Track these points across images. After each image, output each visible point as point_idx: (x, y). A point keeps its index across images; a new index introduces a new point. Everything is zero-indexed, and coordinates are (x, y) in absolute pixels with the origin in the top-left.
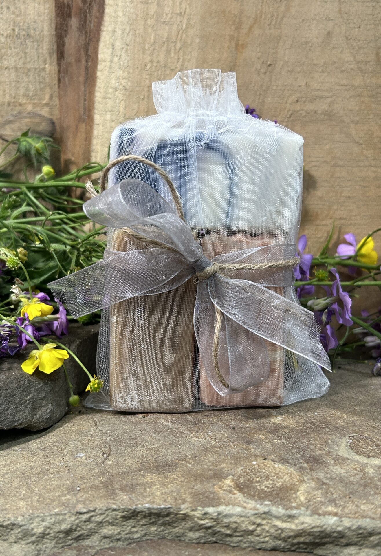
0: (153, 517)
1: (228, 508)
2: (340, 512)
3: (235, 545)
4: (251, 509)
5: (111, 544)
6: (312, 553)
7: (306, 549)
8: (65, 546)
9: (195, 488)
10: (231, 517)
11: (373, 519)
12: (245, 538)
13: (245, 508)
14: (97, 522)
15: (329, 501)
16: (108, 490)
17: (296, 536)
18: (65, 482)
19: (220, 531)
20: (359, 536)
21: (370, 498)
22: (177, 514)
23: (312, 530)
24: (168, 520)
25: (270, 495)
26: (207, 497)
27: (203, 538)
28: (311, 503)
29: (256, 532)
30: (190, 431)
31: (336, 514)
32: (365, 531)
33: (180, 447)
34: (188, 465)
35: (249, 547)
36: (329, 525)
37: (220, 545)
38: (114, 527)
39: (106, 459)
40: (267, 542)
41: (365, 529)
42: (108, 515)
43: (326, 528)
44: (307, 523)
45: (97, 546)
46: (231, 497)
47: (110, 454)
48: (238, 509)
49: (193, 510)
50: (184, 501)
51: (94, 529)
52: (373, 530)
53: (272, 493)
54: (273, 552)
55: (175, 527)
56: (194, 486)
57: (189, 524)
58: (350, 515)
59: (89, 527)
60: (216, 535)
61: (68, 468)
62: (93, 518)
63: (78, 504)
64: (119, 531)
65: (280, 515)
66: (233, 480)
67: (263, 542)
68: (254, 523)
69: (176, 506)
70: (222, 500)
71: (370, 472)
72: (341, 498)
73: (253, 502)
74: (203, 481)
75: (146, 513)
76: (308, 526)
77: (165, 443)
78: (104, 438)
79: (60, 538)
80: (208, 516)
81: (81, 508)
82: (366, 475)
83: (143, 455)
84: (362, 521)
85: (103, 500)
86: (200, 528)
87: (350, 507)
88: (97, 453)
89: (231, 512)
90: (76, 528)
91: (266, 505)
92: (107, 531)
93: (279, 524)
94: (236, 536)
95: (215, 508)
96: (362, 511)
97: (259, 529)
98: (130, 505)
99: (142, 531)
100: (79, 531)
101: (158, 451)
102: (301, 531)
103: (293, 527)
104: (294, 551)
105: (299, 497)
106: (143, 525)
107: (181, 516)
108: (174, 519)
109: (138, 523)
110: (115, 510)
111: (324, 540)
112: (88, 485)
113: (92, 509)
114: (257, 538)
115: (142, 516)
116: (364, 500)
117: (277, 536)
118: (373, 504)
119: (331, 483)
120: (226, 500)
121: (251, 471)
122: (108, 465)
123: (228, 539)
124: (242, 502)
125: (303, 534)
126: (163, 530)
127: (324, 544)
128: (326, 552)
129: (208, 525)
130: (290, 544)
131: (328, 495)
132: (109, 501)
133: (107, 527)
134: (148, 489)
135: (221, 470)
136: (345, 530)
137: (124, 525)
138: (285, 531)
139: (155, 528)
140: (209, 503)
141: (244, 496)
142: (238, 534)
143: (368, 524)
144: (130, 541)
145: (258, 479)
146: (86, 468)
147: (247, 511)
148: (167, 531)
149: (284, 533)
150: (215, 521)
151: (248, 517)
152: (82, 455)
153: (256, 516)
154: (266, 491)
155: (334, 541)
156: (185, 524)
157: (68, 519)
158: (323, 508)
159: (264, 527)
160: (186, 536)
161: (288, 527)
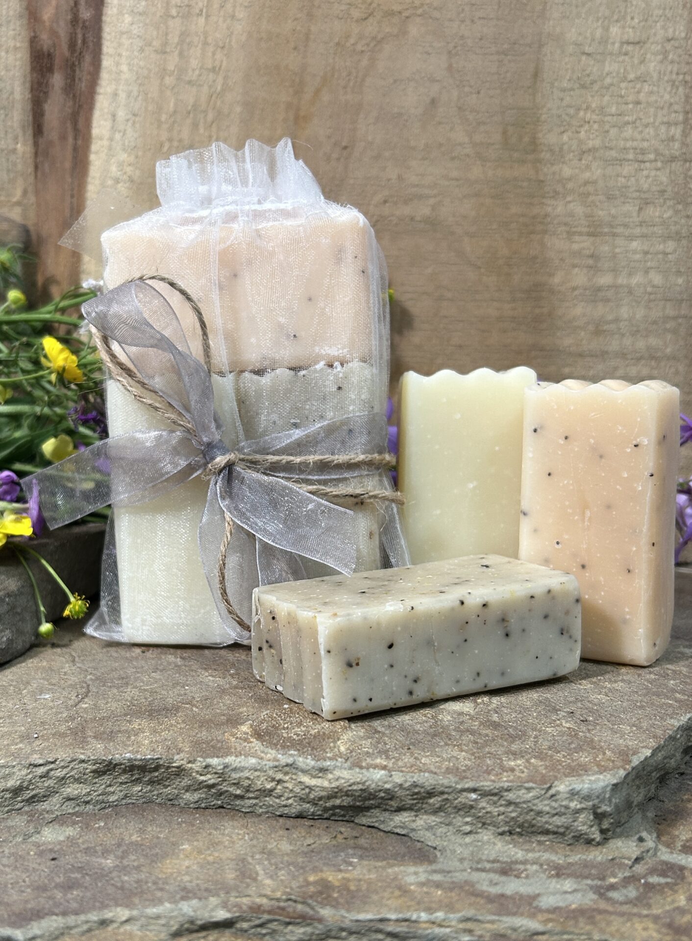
0: (136, 772)
1: (239, 759)
2: (390, 765)
3: (247, 811)
4: (269, 760)
5: (77, 809)
6: (353, 822)
7: (344, 816)
8: (13, 810)
9: (199, 736)
10: (242, 771)
11: (435, 773)
12: (261, 801)
13: (262, 758)
14: (58, 778)
15: (379, 752)
16: (77, 738)
17: (329, 798)
18: (18, 729)
19: (227, 791)
20: (415, 797)
21: (437, 750)
22: (169, 767)
23: (350, 788)
24: (157, 777)
25: (298, 744)
26: (212, 746)
27: (205, 801)
28: (354, 754)
29: (276, 791)
30: (205, 669)
31: (384, 768)
32: (422, 790)
33: (187, 688)
34: (194, 709)
35: (267, 812)
36: (373, 781)
37: (227, 811)
38: (81, 785)
39: (79, 702)
40: (291, 805)
41: (422, 787)
42: (73, 769)
43: (370, 785)
44: (343, 778)
45: (57, 810)
46: (245, 747)
47: (86, 696)
48: (253, 761)
49: (189, 762)
50: (180, 751)
51: (54, 788)
52: (434, 789)
53: (302, 742)
54: (299, 820)
55: (166, 787)
56: (197, 733)
57: (186, 782)
58: (404, 769)
59: (46, 785)
60: (222, 797)
61: (25, 711)
62: (52, 772)
63: (32, 754)
64: (89, 790)
65: (308, 768)
66: (251, 726)
67: (286, 806)
68: (273, 780)
69: (167, 756)
70: (233, 750)
71: (445, 719)
72: (396, 749)
73: (274, 752)
74: (211, 726)
75: (126, 767)
76: (345, 783)
77: (167, 683)
78: (82, 676)
79: (6, 798)
80: (210, 769)
81: (36, 759)
82: (439, 723)
83: (132, 698)
84: (419, 776)
85: (68, 749)
86: (201, 786)
87: (407, 759)
88: (70, 694)
89: (243, 764)
90: (29, 785)
91: (291, 755)
92: (72, 790)
93: (306, 780)
94: (249, 798)
95: (220, 759)
96: (421, 765)
97: (279, 787)
98: (104, 756)
99: (121, 791)
100: (33, 789)
101: (156, 692)
102: (336, 790)
103: (326, 784)
104: (326, 819)
105: (339, 747)
106: (121, 783)
107: (174, 769)
108: (165, 774)
109: (115, 781)
110: (83, 761)
111: (367, 803)
112: (49, 732)
113: (49, 760)
114: (277, 801)
115: (120, 771)
116: (428, 751)
117: (303, 796)
118: (438, 757)
119: (387, 732)
120: (238, 750)
121: (280, 716)
122: (83, 708)
123: (237, 803)
124: (259, 753)
125: (339, 794)
126: (151, 791)
127: (368, 809)
128: (371, 820)
129: (211, 782)
130: (321, 809)
131: (379, 745)
132: (76, 750)
133: (71, 785)
134: (133, 738)
135: (238, 715)
136: (395, 787)
137: (96, 783)
138: (314, 790)
139: (140, 788)
140: (214, 753)
141: (263, 745)
142: (251, 795)
143: (426, 780)
144: (103, 805)
145: (286, 726)
146: (50, 712)
147: (264, 763)
148: (155, 793)
149: (313, 792)
150: (219, 777)
151: (265, 771)
152: (47, 696)
153: (277, 769)
154: (294, 739)
155: (381, 803)
156: (180, 782)
157: (17, 773)
158: (369, 760)
159: (286, 785)
160: (181, 798)
161: (318, 784)
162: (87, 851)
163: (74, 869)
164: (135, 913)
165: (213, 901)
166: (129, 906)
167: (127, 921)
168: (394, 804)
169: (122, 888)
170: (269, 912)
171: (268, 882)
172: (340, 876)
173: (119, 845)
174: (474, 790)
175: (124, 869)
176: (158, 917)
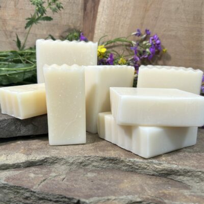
0: (111, 160)
3: (139, 172)
5: (96, 169)
6: (167, 177)
7: (164, 176)
8: (80, 168)
10: (139, 162)
11: (190, 167)
12: (143, 170)
14: (91, 160)
15: (173, 160)
16: (95, 151)
17: (161, 171)
19: (134, 167)
20: (184, 172)
21: (188, 161)
22: (119, 160)
23: (167, 169)
24: (116, 162)
27: (128, 169)
29: (147, 168)
31: (176, 164)
35: (144, 173)
36: (174, 167)
37: (134, 172)
38: (97, 163)
40: (151, 172)
41: (187, 170)
42: (95, 158)
44: (166, 166)
45: (91, 169)
49: (125, 159)
50: (122, 156)
51: (90, 163)
52: (190, 170)
54: (153, 176)
55: (118, 165)
58: (181, 165)
59: (88, 162)
60: (133, 169)
63: (85, 154)
64: (99, 164)
65: (156, 163)
67: (149, 172)
68: (147, 165)
69: (119, 157)
72: (177, 160)
75: (108, 159)
79: (78, 165)
80: (130, 161)
84: (186, 167)
85: (94, 153)
90: (84, 162)
92: (95, 164)
93: (156, 166)
95: (133, 159)
96: (185, 164)
98: (103, 156)
99: (106, 165)
102: (163, 169)
104: (160, 176)
107: (121, 161)
108: (118, 162)
109: (105, 162)
110: (98, 157)
111: (171, 173)
113: (90, 156)
114: (147, 171)
116: (186, 161)
117: (155, 170)
123: (137, 170)
126: (114, 166)
129: (130, 165)
130: (159, 174)
132: (96, 154)
133: (95, 162)
134: (109, 152)
136: (179, 169)
137: (100, 162)
138: (157, 169)
139: (111, 165)
142: (140, 169)
144: (102, 168)
150: (133, 164)
155: (175, 173)
156: (122, 164)
157: (81, 159)
158: (171, 162)
159: (150, 167)
160: (122, 168)
161: (159, 167)
162: (100, 180)
163: (98, 184)
164: (117, 198)
165: (136, 196)
166: (115, 195)
167: (115, 200)
168: (178, 174)
169: (112, 191)
170: (151, 200)
171: (149, 192)
172: (168, 192)
173: (108, 179)
174: (200, 172)
175: (111, 185)
176: (122, 199)
